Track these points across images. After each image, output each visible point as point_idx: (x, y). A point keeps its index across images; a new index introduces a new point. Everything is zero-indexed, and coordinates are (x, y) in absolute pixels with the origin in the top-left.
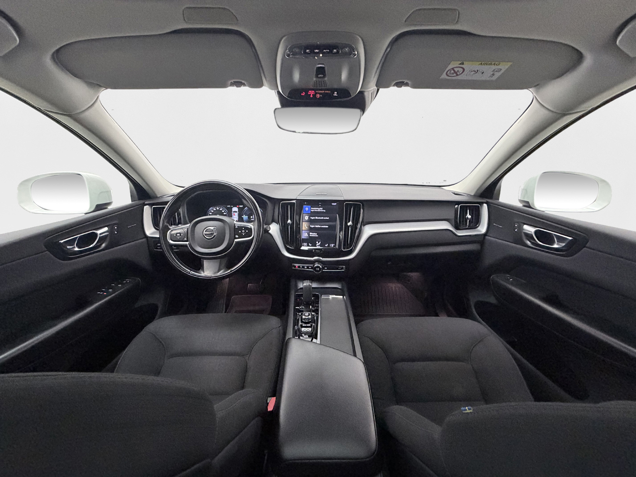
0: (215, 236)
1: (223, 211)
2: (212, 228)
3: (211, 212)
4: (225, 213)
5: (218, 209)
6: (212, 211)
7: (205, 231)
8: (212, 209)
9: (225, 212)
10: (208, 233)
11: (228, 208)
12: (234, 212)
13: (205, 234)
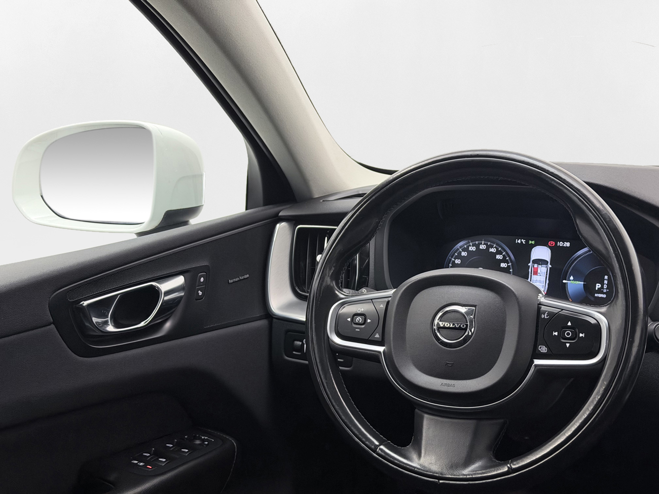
0: (468, 337)
1: (499, 257)
2: (463, 310)
3: (459, 257)
4: (503, 265)
5: (483, 247)
6: (464, 254)
7: (441, 319)
8: (464, 247)
9: (504, 260)
10: (447, 325)
11: (516, 249)
12: (535, 261)
13: (439, 328)
